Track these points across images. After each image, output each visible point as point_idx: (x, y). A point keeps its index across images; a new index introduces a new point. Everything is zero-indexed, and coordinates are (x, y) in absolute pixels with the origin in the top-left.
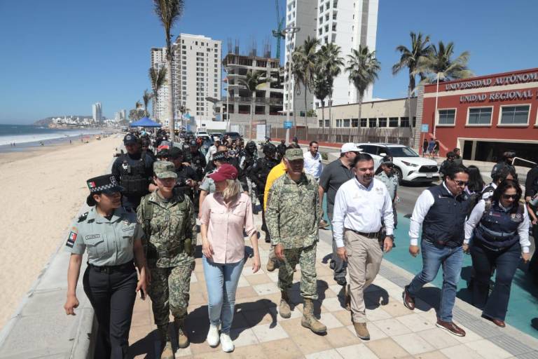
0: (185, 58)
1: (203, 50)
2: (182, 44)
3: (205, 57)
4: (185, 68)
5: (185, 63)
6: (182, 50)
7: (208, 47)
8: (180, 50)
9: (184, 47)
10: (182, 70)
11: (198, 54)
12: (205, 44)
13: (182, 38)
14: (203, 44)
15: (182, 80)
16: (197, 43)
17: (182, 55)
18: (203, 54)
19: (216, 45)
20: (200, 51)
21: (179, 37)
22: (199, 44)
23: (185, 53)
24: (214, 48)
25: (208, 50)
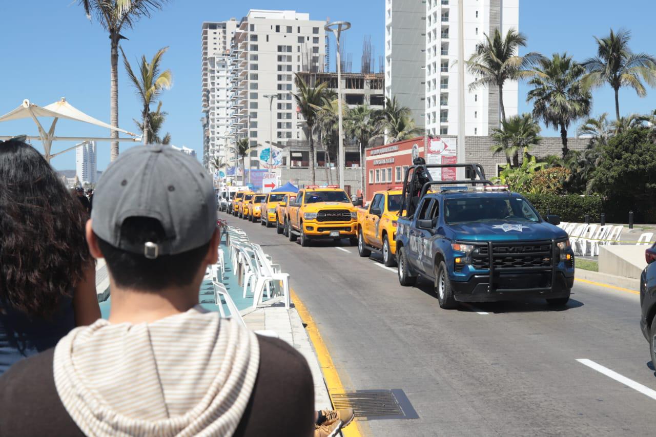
0: (255, 58)
1: (291, 40)
2: (250, 33)
3: (294, 54)
4: (255, 77)
5: (255, 67)
6: (250, 43)
7: (300, 35)
8: (246, 45)
9: (254, 38)
10: (250, 81)
11: (280, 49)
12: (295, 30)
13: (250, 22)
14: (289, 29)
15: (250, 101)
16: (278, 29)
17: (251, 53)
18: (289, 49)
19: (316, 30)
20: (285, 43)
21: (245, 19)
22: (283, 29)
23: (255, 48)
24: (312, 36)
25: (301, 40)
